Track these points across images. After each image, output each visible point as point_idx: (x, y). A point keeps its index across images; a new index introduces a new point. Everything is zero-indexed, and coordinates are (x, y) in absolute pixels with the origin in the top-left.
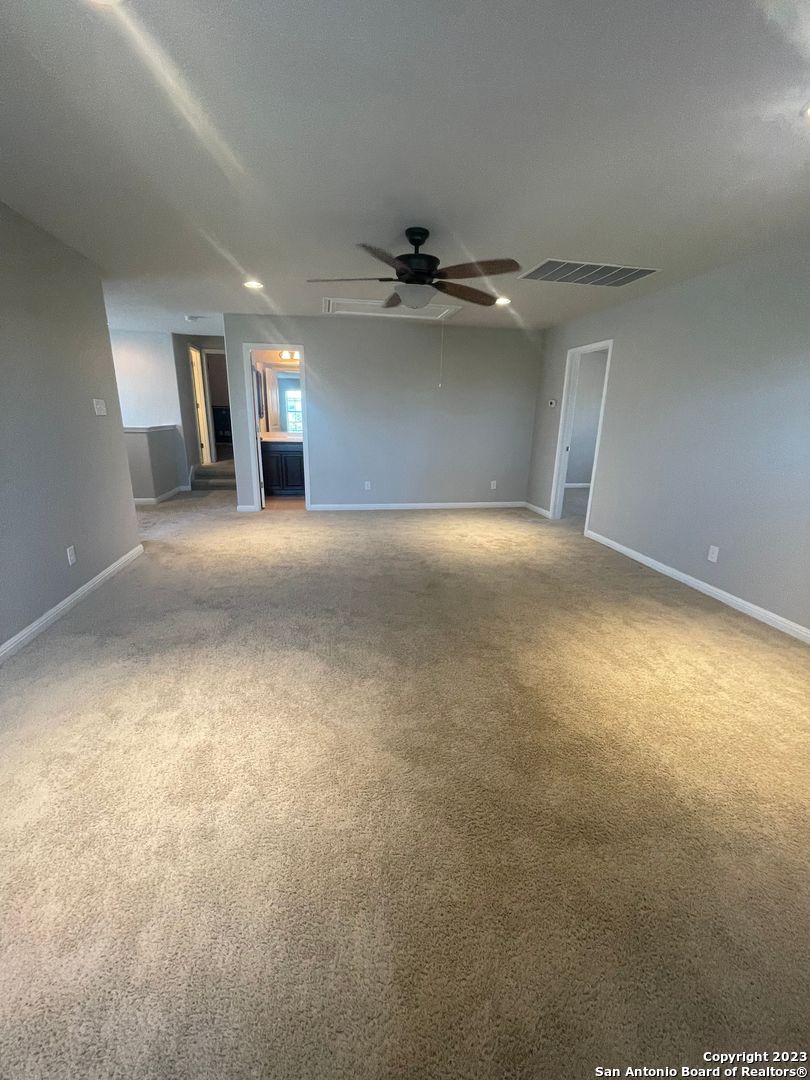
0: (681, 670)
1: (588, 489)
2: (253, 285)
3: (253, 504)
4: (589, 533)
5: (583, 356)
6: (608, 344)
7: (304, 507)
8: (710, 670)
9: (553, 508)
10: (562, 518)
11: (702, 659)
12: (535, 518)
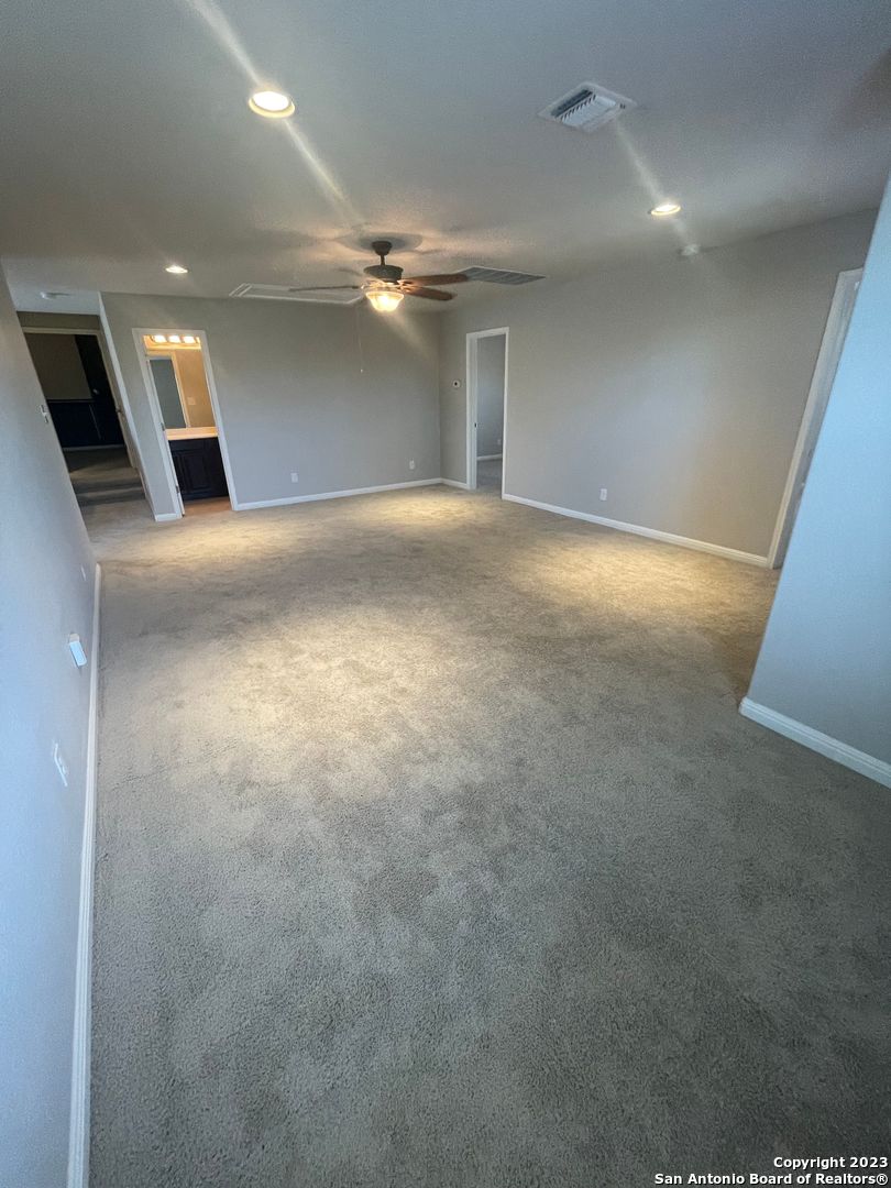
0: (605, 566)
1: (502, 460)
2: (176, 270)
3: (173, 512)
4: (506, 496)
5: (480, 340)
6: (505, 330)
7: (229, 507)
8: (620, 564)
9: (470, 481)
10: (478, 487)
11: (614, 559)
12: (458, 492)
